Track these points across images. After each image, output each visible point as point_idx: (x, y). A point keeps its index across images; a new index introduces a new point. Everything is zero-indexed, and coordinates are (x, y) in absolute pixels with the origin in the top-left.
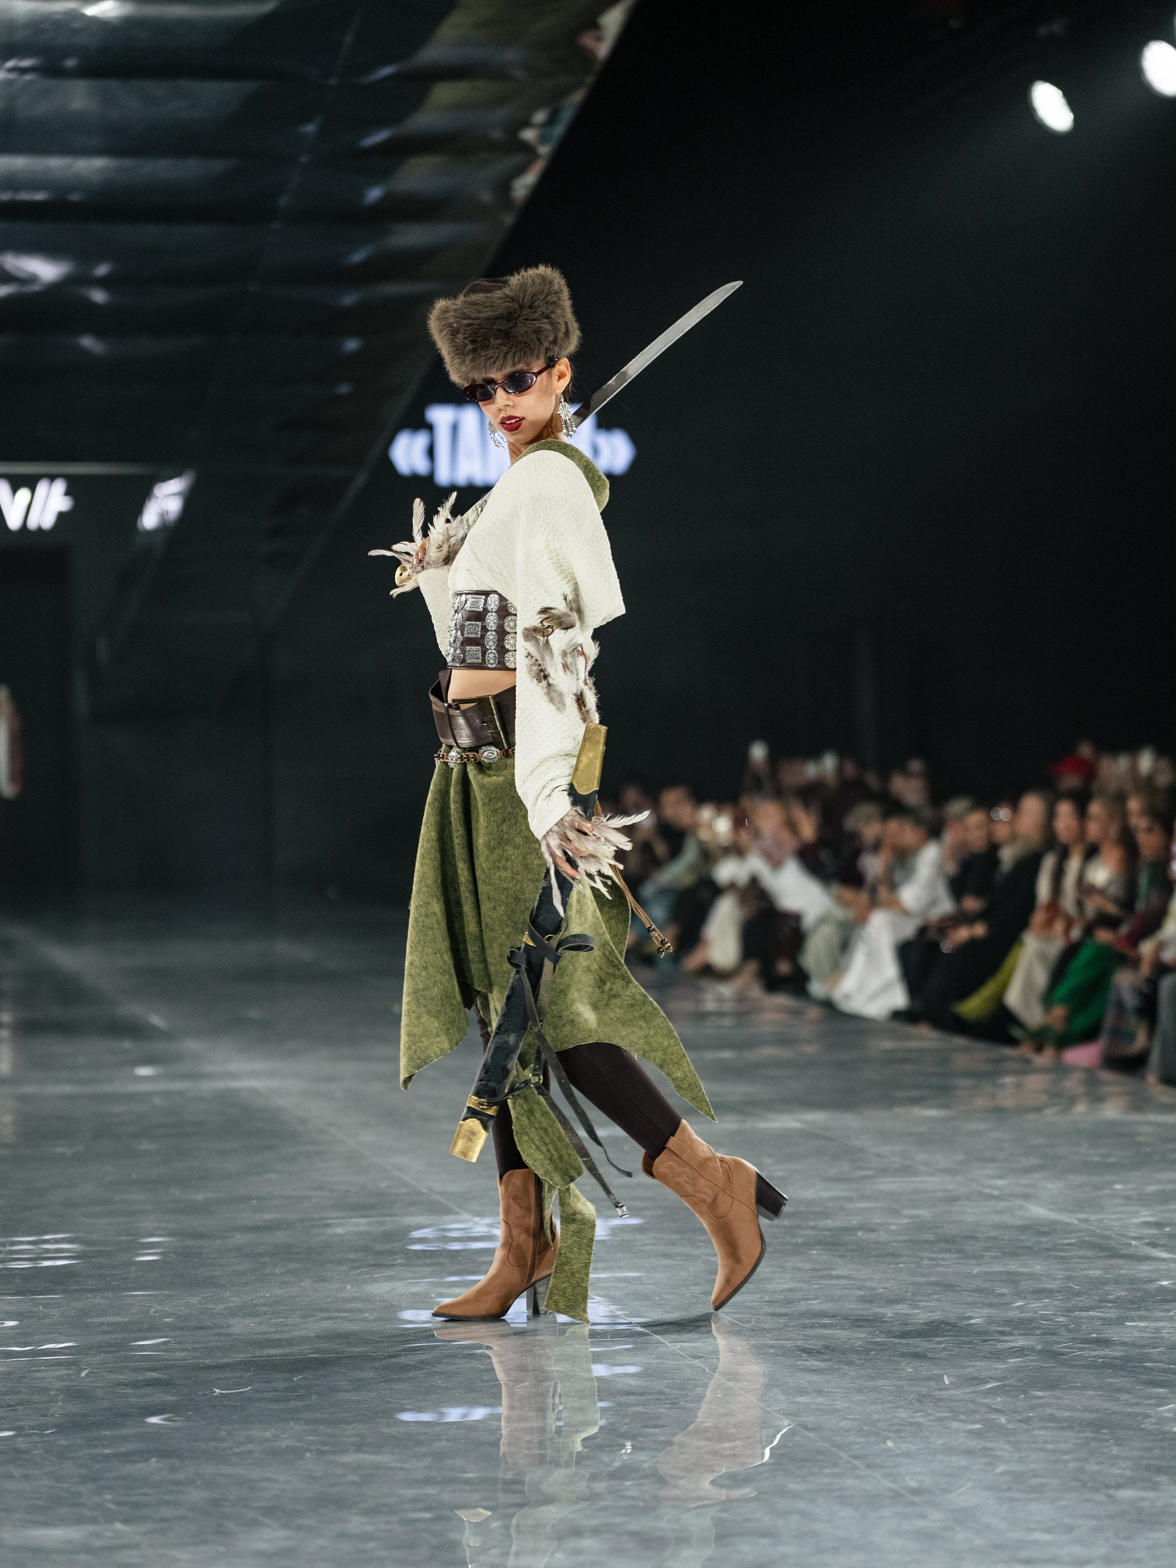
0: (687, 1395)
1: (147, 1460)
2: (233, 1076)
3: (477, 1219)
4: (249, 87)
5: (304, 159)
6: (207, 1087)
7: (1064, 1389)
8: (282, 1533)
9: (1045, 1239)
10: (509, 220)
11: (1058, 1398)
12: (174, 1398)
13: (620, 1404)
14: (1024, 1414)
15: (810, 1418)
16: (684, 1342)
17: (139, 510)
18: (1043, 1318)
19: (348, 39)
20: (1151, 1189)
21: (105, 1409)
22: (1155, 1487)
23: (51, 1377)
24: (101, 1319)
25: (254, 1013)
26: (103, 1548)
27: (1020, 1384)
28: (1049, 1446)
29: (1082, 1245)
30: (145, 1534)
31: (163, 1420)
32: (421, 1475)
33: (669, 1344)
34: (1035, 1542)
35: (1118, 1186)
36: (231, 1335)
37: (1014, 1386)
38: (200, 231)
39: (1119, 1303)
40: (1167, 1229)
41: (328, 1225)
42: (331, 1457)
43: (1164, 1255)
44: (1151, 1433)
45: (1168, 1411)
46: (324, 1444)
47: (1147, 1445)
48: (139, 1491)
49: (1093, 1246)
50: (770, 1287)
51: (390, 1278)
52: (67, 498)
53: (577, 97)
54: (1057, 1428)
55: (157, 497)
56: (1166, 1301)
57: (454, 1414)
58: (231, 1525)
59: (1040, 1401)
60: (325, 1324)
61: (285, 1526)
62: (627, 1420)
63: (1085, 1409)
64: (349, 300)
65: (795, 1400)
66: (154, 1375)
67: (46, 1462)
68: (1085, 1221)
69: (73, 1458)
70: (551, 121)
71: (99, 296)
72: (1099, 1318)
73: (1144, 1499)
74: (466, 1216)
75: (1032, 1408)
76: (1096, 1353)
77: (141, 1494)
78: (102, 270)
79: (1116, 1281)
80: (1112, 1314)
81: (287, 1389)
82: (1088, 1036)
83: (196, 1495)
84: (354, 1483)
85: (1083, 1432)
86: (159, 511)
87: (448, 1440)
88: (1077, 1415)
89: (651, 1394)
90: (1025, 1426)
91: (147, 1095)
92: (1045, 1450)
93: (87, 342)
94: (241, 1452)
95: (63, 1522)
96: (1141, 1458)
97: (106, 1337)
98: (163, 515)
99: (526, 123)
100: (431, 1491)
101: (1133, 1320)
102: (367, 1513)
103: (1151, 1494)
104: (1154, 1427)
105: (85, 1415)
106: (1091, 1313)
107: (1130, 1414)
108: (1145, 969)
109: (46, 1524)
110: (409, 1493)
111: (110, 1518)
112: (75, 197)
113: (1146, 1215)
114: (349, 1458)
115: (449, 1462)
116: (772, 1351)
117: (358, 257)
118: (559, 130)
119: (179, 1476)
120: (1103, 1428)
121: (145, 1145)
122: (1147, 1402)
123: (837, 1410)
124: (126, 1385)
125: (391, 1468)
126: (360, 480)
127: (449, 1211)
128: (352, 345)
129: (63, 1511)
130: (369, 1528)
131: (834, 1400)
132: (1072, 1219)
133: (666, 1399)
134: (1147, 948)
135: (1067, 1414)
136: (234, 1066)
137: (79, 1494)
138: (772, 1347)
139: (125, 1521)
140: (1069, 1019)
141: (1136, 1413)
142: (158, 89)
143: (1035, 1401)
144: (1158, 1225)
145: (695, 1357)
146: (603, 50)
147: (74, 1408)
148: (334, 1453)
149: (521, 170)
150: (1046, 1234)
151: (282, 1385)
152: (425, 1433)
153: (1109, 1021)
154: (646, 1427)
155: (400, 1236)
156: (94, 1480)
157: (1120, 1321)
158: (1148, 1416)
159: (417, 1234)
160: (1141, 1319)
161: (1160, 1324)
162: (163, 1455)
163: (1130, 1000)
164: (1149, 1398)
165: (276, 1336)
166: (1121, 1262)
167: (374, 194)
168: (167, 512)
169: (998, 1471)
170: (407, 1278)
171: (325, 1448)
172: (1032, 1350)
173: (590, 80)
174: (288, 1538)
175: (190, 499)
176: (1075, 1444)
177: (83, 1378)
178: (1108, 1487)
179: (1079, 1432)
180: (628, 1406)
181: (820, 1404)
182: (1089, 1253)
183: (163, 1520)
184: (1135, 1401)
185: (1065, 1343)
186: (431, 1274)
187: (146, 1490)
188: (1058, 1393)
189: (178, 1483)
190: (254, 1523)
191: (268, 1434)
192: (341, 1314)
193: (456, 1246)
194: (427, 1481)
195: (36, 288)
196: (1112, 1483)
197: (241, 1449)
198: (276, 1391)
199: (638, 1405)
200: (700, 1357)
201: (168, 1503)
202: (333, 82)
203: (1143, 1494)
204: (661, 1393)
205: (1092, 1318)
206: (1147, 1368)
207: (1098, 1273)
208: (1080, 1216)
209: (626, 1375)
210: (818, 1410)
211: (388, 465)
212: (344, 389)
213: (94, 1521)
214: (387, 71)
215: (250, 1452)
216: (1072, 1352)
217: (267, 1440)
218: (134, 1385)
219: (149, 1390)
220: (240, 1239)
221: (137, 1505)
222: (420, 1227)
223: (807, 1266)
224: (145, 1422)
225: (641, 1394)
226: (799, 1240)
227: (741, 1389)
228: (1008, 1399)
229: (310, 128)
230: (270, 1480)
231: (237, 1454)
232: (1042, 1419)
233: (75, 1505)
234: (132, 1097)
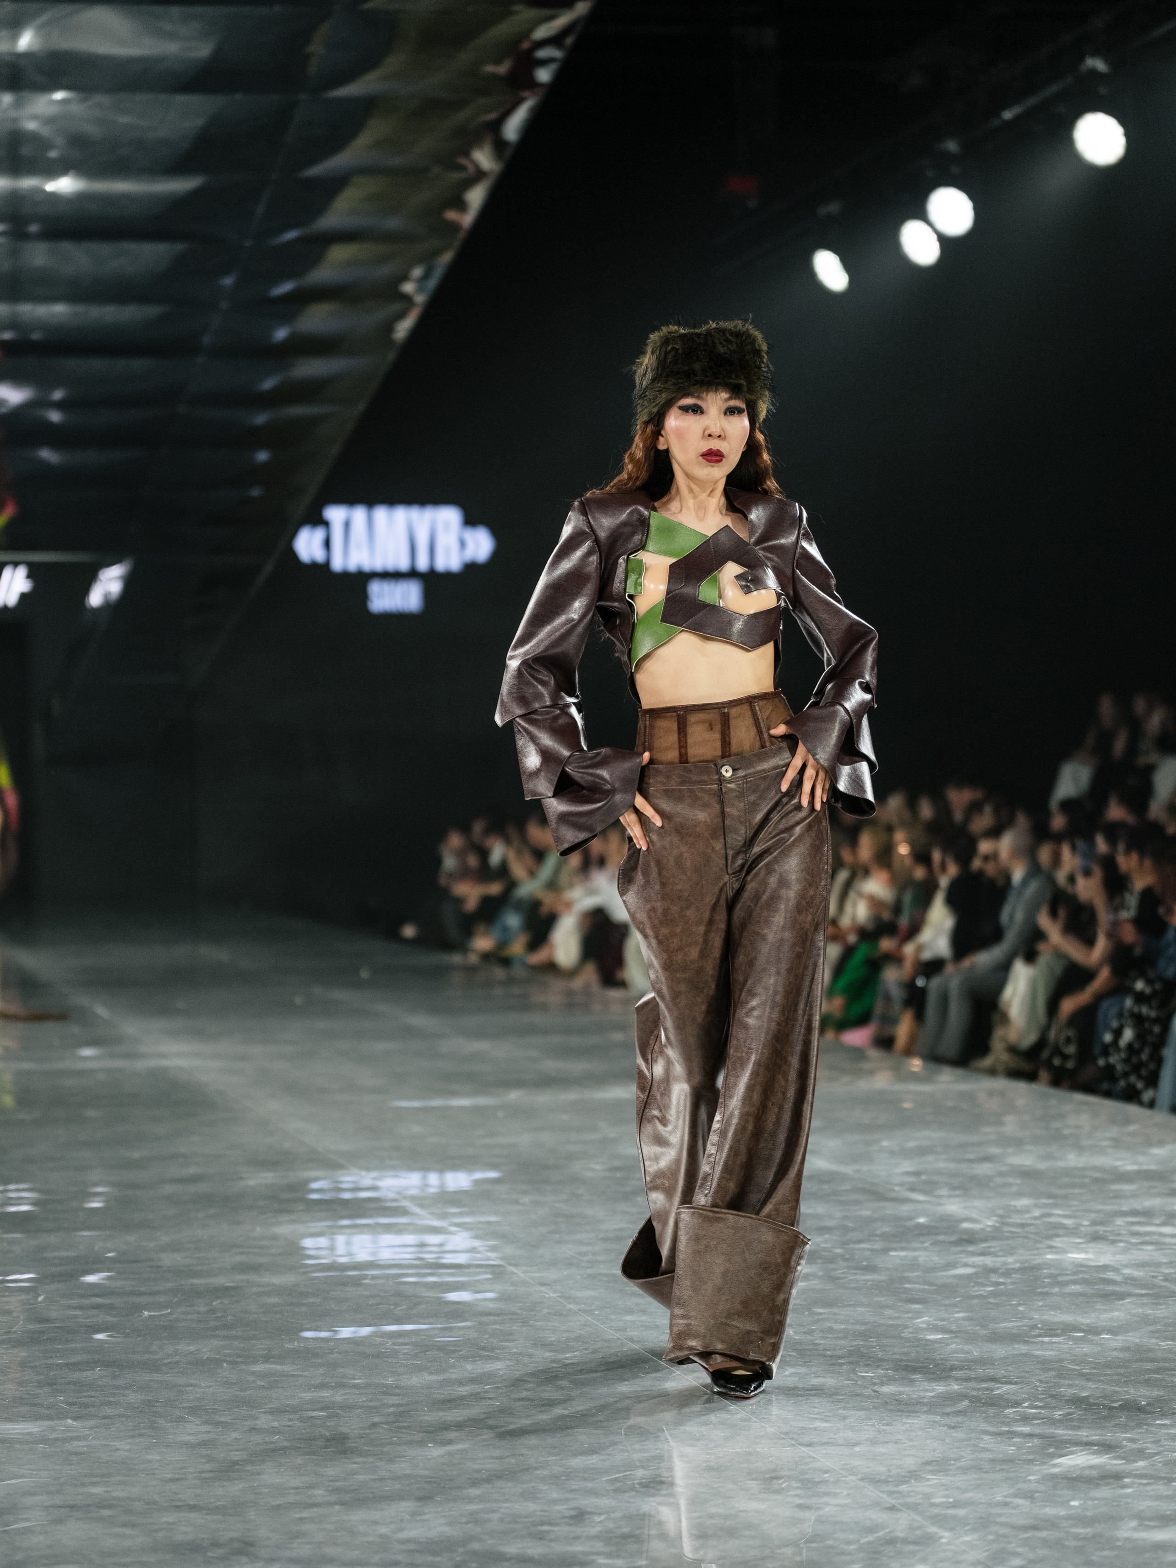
0: (535, 1315)
1: (93, 1369)
2: (163, 1056)
3: (363, 1173)
4: (179, 247)
5: (224, 305)
6: (141, 1065)
7: (841, 1307)
8: (204, 1428)
9: (826, 1187)
10: (391, 356)
11: (835, 1314)
12: (114, 1319)
13: (480, 1323)
14: (809, 1327)
15: (635, 1333)
16: (533, 1273)
17: (86, 591)
18: (824, 1249)
19: (260, 209)
20: (911, 1144)
21: (58, 1327)
22: (912, 1382)
23: (14, 1302)
24: (56, 1254)
25: (180, 1004)
26: (57, 1439)
27: (805, 1303)
28: (829, 1353)
29: (855, 1190)
30: (91, 1428)
31: (108, 1336)
32: (318, 1381)
33: (521, 1275)
34: (815, 1429)
35: (885, 1143)
36: (161, 1267)
37: (800, 1305)
38: (139, 364)
39: (885, 1237)
40: (924, 1177)
41: (241, 1178)
42: (243, 1367)
43: (921, 1197)
44: (908, 1340)
45: (923, 1322)
46: (239, 1356)
47: (905, 1350)
48: (86, 1394)
49: (865, 1191)
50: (604, 1227)
51: (293, 1222)
52: (28, 580)
53: (447, 257)
54: (834, 1338)
55: (100, 580)
56: (922, 1235)
57: (346, 1332)
58: (161, 1421)
59: (821, 1317)
60: (239, 1258)
61: (207, 1423)
62: (486, 1336)
63: (857, 1322)
64: (260, 419)
65: (623, 1318)
66: (99, 1300)
67: (10, 1370)
68: (858, 1171)
69: (31, 1367)
70: (426, 276)
71: (55, 416)
72: (868, 1249)
73: (901, 1393)
74: (355, 1170)
75: (814, 1323)
76: (866, 1277)
77: (88, 1396)
78: (58, 395)
79: (883, 1219)
80: (878, 1245)
81: (208, 1312)
82: (862, 1020)
83: (133, 1398)
84: (263, 1387)
85: (855, 1340)
86: (103, 592)
87: (340, 1353)
88: (850, 1327)
89: (506, 1315)
90: (809, 1337)
91: (91, 1072)
92: (825, 1356)
93: (46, 454)
94: (170, 1363)
95: (24, 1418)
96: (901, 1360)
97: (58, 1269)
98: (106, 595)
99: (405, 278)
100: (326, 1394)
101: (894, 1249)
102: (272, 1412)
103: (908, 1389)
104: (911, 1335)
105: (42, 1332)
106: (862, 1246)
107: (892, 1325)
108: (908, 965)
109: (9, 1420)
110: (308, 1396)
111: (61, 1416)
112: (36, 336)
113: (907, 1166)
114: (258, 1368)
115: (341, 1370)
116: (605, 1279)
117: (268, 384)
118: (433, 283)
119: (118, 1382)
120: (871, 1337)
121: (91, 1113)
122: (906, 1316)
123: (657, 1327)
124: (76, 1308)
125: (293, 1376)
126: (269, 568)
127: (340, 1167)
128: (262, 456)
129: (24, 1409)
130: (276, 1424)
131: (655, 1318)
132: (847, 1170)
133: (519, 1319)
134: (909, 949)
135: (843, 1327)
136: (164, 1048)
137: (37, 1396)
138: (606, 1275)
139: (75, 1418)
140: (847, 1007)
141: (897, 1325)
142: (105, 249)
143: (817, 1317)
144: (917, 1174)
145: (542, 1284)
146: (467, 219)
147: (32, 1327)
148: (246, 1363)
149: (401, 316)
150: (827, 1182)
151: (203, 1309)
152: (321, 1347)
153: (878, 1009)
154: (502, 1341)
155: (301, 1187)
156: (50, 1384)
157: (885, 1251)
158: (906, 1327)
159: (314, 1185)
160: (902, 1249)
161: (916, 1254)
162: (107, 1364)
163: (897, 993)
164: (908, 1312)
165: (199, 1268)
166: (887, 1204)
167: (281, 334)
168: (110, 593)
169: (787, 1373)
170: (307, 1222)
171: (239, 1360)
172: (815, 1276)
173: (457, 244)
174: (209, 1432)
175: (129, 582)
176: (848, 1350)
177: (40, 1302)
178: (875, 1384)
179: (851, 1340)
180: (487, 1324)
181: (643, 1322)
182: (861, 1197)
183: (104, 1417)
184: (896, 1315)
185: (840, 1270)
186: (326, 1219)
187: (92, 1393)
188: (835, 1310)
189: (118, 1387)
190: (180, 1420)
191: (192, 1348)
192: (250, 1250)
193: (347, 1196)
194: (322, 1386)
195: (4, 410)
196: (877, 1381)
197: (169, 1361)
198: (199, 1313)
199: (495, 1324)
200: (547, 1285)
201: (109, 1403)
202: (248, 243)
203: (901, 1389)
204: (515, 1314)
205: (863, 1249)
206: (906, 1289)
207: (867, 1213)
208: (857, 1167)
209: (486, 1300)
210: (642, 1326)
211: (292, 555)
212: (256, 492)
213: (49, 1418)
214: (291, 235)
215: (177, 1363)
216: (845, 1278)
217: (191, 1353)
218: (81, 1308)
219: (95, 1312)
220: (169, 1189)
221: (86, 1406)
222: (316, 1179)
223: (634, 1210)
224: (93, 1338)
225: (498, 1315)
226: (628, 1189)
227: (579, 1310)
228: (796, 1315)
229: (228, 281)
230: (192, 1385)
231: (165, 1364)
232: (822, 1331)
233: (35, 1405)
234: (81, 1073)
